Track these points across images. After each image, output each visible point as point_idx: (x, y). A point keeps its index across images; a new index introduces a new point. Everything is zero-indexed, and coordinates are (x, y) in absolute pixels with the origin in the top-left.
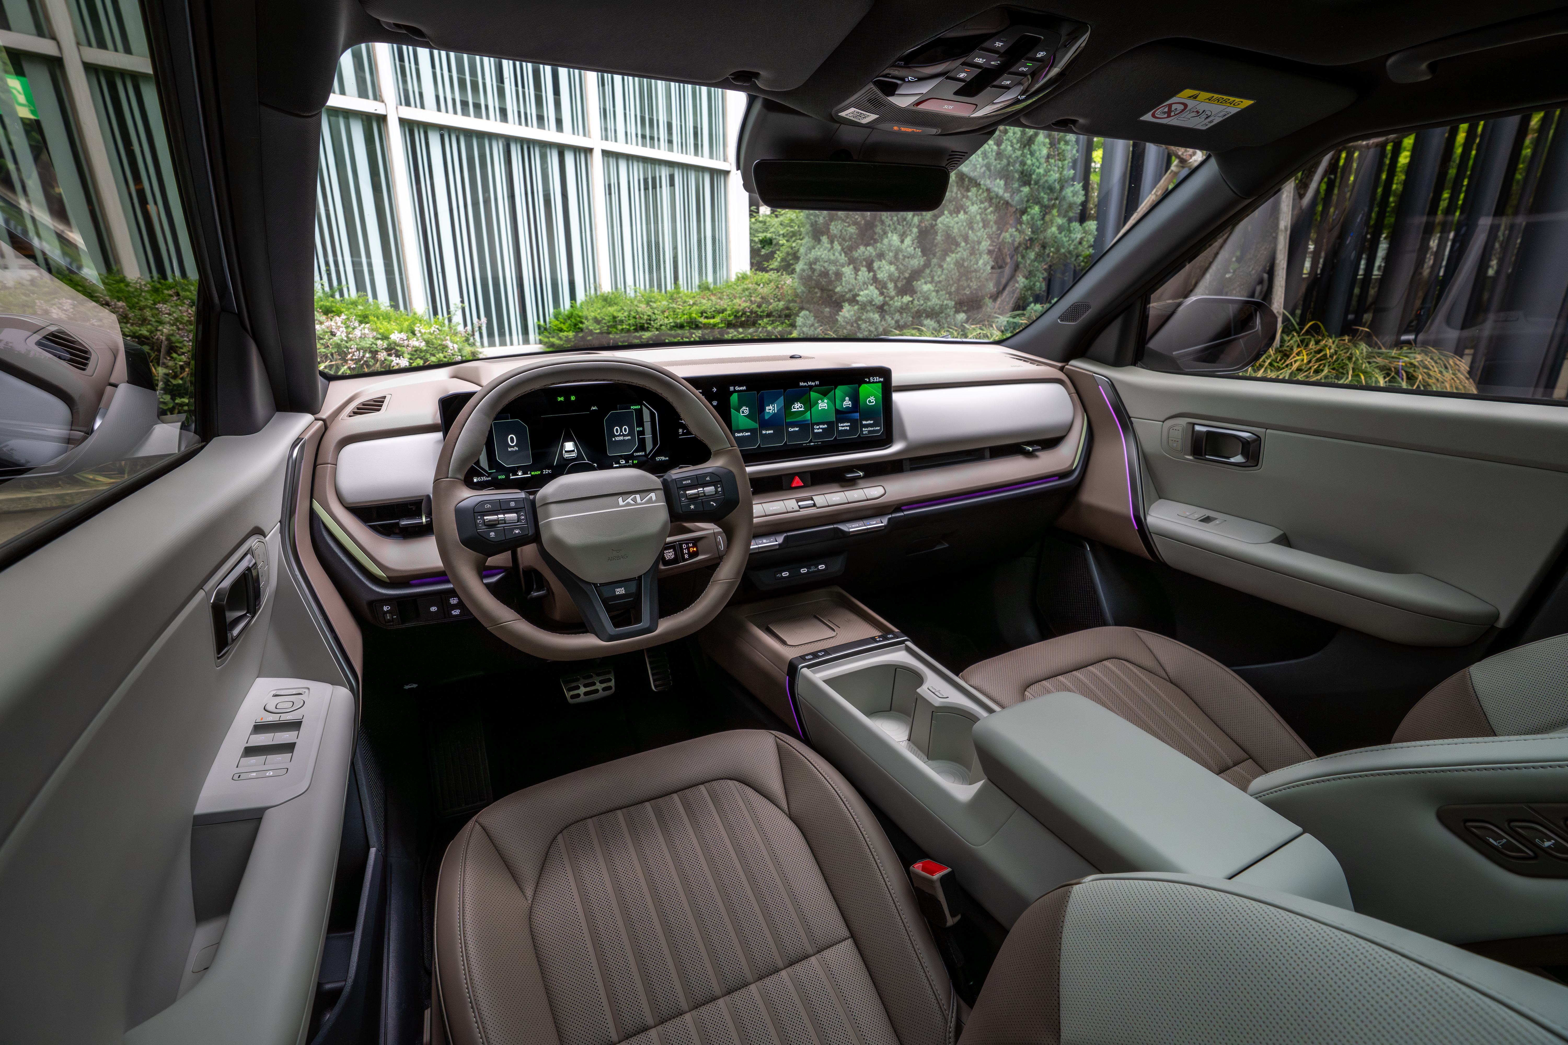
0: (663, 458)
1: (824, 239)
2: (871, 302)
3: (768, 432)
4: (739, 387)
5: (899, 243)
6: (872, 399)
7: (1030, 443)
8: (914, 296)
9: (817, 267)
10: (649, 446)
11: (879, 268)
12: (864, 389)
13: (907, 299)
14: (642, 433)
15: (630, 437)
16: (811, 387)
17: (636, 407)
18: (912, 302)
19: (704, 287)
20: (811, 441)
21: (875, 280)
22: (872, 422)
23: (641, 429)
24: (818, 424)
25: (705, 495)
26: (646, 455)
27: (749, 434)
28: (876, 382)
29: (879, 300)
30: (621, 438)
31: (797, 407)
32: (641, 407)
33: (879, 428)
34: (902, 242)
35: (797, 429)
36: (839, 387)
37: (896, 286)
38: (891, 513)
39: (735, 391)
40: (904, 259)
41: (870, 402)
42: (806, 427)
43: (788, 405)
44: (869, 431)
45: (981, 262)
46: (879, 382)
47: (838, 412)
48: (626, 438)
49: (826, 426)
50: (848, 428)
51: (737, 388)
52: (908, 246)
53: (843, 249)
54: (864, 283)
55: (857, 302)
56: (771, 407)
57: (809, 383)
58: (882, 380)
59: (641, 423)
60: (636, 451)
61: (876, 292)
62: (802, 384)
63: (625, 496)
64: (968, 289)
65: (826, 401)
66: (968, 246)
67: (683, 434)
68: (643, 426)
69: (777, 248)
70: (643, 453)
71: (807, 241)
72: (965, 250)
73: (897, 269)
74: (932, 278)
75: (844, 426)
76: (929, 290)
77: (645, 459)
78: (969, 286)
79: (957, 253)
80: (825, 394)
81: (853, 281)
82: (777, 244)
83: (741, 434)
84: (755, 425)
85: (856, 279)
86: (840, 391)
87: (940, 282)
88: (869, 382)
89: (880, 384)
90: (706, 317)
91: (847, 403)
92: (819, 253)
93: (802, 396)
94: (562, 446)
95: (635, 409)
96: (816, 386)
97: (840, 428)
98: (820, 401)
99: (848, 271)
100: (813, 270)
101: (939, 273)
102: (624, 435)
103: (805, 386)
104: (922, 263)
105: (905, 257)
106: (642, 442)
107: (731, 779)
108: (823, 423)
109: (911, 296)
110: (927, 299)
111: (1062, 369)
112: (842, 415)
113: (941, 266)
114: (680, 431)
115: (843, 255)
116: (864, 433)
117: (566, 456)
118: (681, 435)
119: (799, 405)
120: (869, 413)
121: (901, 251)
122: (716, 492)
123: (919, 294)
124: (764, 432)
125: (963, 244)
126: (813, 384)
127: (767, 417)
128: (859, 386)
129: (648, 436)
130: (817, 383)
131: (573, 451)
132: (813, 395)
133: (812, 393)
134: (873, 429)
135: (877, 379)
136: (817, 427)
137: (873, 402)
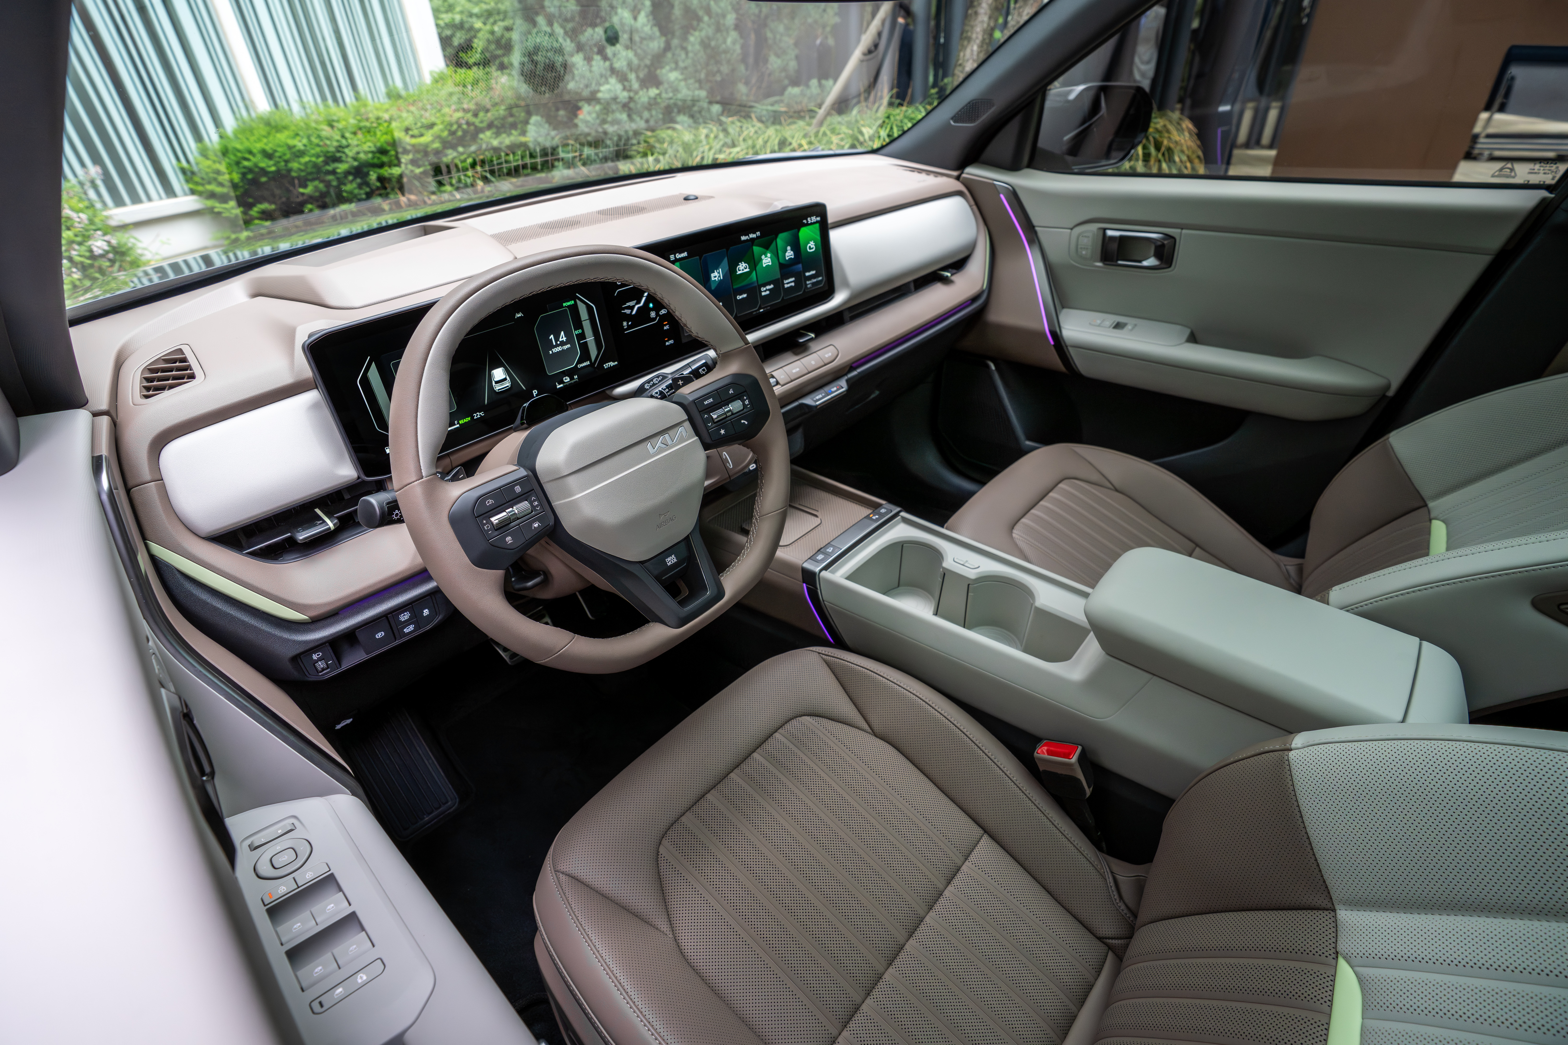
0: (612, 364)
1: (541, 20)
2: (615, 99)
4: (680, 253)
5: (632, 22)
6: (812, 244)
7: (945, 269)
8: (661, 87)
9: (539, 58)
10: (593, 352)
11: (614, 55)
12: (804, 233)
13: (653, 92)
14: (582, 336)
15: (569, 346)
16: (752, 240)
17: (569, 304)
18: (659, 95)
19: (393, 95)
20: (760, 308)
21: (613, 70)
22: (814, 272)
23: (580, 331)
24: (764, 285)
25: (733, 414)
26: (592, 364)
28: (814, 223)
29: (624, 95)
30: (559, 349)
31: (742, 268)
32: (575, 302)
33: (821, 278)
34: (635, 18)
35: (745, 296)
36: (780, 235)
37: (638, 77)
38: (846, 374)
39: (676, 260)
40: (641, 42)
41: (810, 248)
42: (753, 291)
43: (733, 267)
44: (813, 284)
45: (729, 41)
46: (816, 222)
47: (781, 266)
48: (566, 347)
49: (772, 286)
50: (793, 284)
51: (678, 256)
52: (644, 25)
53: (566, 33)
54: (601, 76)
55: (598, 101)
56: (716, 274)
57: (751, 236)
58: (819, 219)
59: (579, 325)
60: (579, 362)
61: (619, 87)
62: (743, 238)
63: (653, 440)
64: (718, 75)
65: (769, 255)
66: (713, 20)
67: (629, 327)
68: (581, 327)
69: (473, 33)
70: (588, 363)
71: (519, 24)
72: (709, 26)
73: (636, 54)
74: (676, 63)
75: (789, 283)
76: (677, 79)
77: (590, 369)
78: (719, 71)
79: (701, 30)
80: (766, 247)
81: (588, 74)
82: (471, 28)
85: (591, 71)
86: (781, 240)
87: (686, 68)
88: (807, 224)
89: (817, 225)
90: (413, 136)
91: (790, 254)
92: (538, 40)
93: (746, 253)
94: (490, 376)
95: (568, 306)
96: (758, 237)
97: (786, 286)
98: (763, 257)
99: (578, 60)
100: (535, 63)
101: (683, 56)
102: (563, 343)
103: (747, 240)
104: (662, 45)
105: (642, 39)
106: (584, 347)
107: (801, 716)
108: (769, 283)
109: (657, 88)
110: (676, 90)
111: (958, 178)
112: (786, 269)
113: (684, 49)
114: (625, 324)
115: (568, 40)
116: (808, 286)
117: (497, 388)
118: (626, 330)
119: (744, 265)
120: (811, 261)
121: (637, 31)
122: (744, 405)
123: (666, 85)
125: (706, 18)
126: (755, 236)
127: (713, 287)
128: (799, 231)
129: (590, 339)
130: (758, 233)
131: (505, 379)
132: (756, 249)
133: (755, 248)
134: (816, 280)
135: (814, 219)
136: (764, 289)
137: (813, 248)
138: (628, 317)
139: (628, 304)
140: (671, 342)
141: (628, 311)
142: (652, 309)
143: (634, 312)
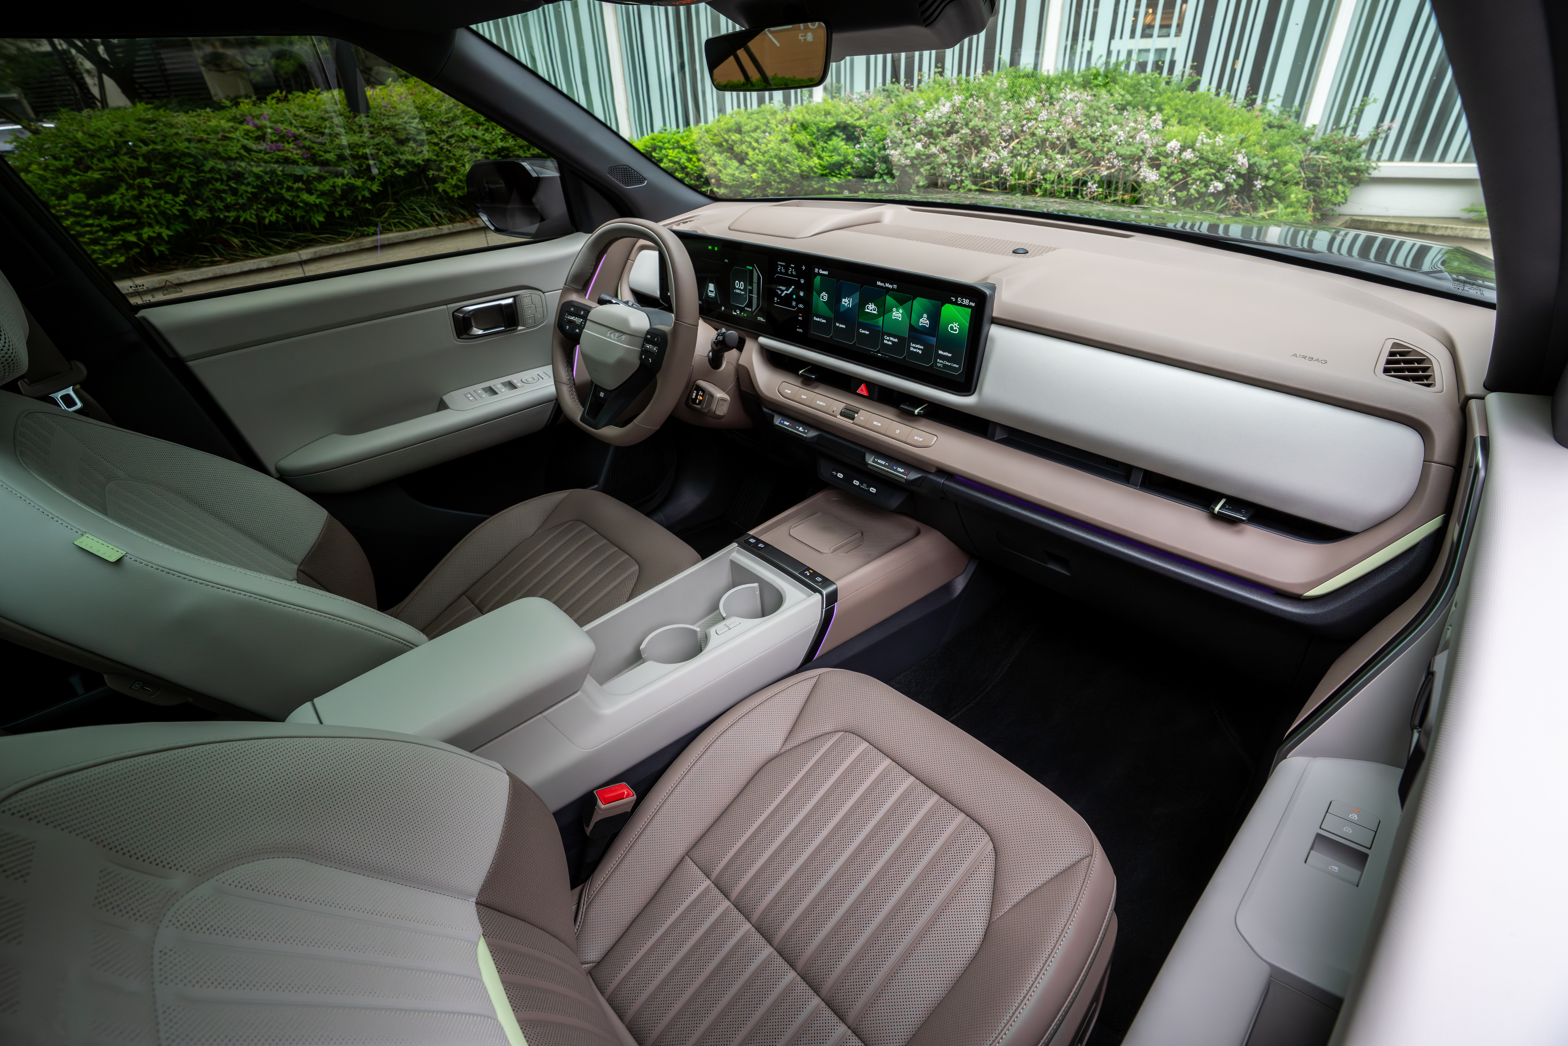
0: (762, 319)
3: (841, 326)
4: (823, 270)
6: (956, 326)
10: (754, 305)
12: (948, 310)
14: (751, 291)
15: (744, 293)
16: (888, 290)
17: (749, 267)
20: (878, 352)
22: (950, 355)
23: (751, 288)
24: (889, 335)
26: (752, 312)
27: (825, 321)
28: (965, 306)
30: (738, 291)
31: (871, 308)
32: (753, 269)
33: (957, 366)
35: (867, 333)
36: (918, 299)
39: (819, 274)
41: (952, 328)
42: (877, 334)
43: (862, 303)
44: (944, 366)
46: (969, 306)
47: (912, 328)
48: (742, 293)
49: (896, 340)
50: (920, 352)
51: (821, 272)
56: (846, 300)
57: (887, 285)
58: (973, 304)
59: (751, 283)
60: (746, 306)
62: (879, 283)
65: (901, 311)
67: (777, 303)
68: (752, 286)
70: (750, 310)
75: (916, 348)
77: (751, 315)
80: (901, 302)
83: (818, 319)
84: (830, 314)
86: (919, 303)
88: (955, 303)
89: (969, 310)
91: (924, 321)
93: (878, 297)
94: (708, 286)
95: (749, 269)
96: (893, 289)
97: (912, 349)
98: (894, 309)
102: (740, 289)
103: (882, 287)
106: (751, 298)
108: (895, 337)
112: (915, 333)
114: (776, 299)
116: (939, 365)
117: (709, 294)
118: (776, 303)
119: (874, 307)
120: (948, 342)
124: (837, 325)
126: (890, 286)
127: (842, 310)
128: (943, 305)
129: (755, 296)
130: (895, 286)
131: (713, 292)
132: (889, 299)
133: (888, 297)
134: (949, 364)
135: (966, 302)
136: (888, 338)
137: (956, 330)
138: (779, 296)
139: (781, 287)
140: (801, 330)
141: (780, 292)
142: (794, 300)
143: (783, 295)
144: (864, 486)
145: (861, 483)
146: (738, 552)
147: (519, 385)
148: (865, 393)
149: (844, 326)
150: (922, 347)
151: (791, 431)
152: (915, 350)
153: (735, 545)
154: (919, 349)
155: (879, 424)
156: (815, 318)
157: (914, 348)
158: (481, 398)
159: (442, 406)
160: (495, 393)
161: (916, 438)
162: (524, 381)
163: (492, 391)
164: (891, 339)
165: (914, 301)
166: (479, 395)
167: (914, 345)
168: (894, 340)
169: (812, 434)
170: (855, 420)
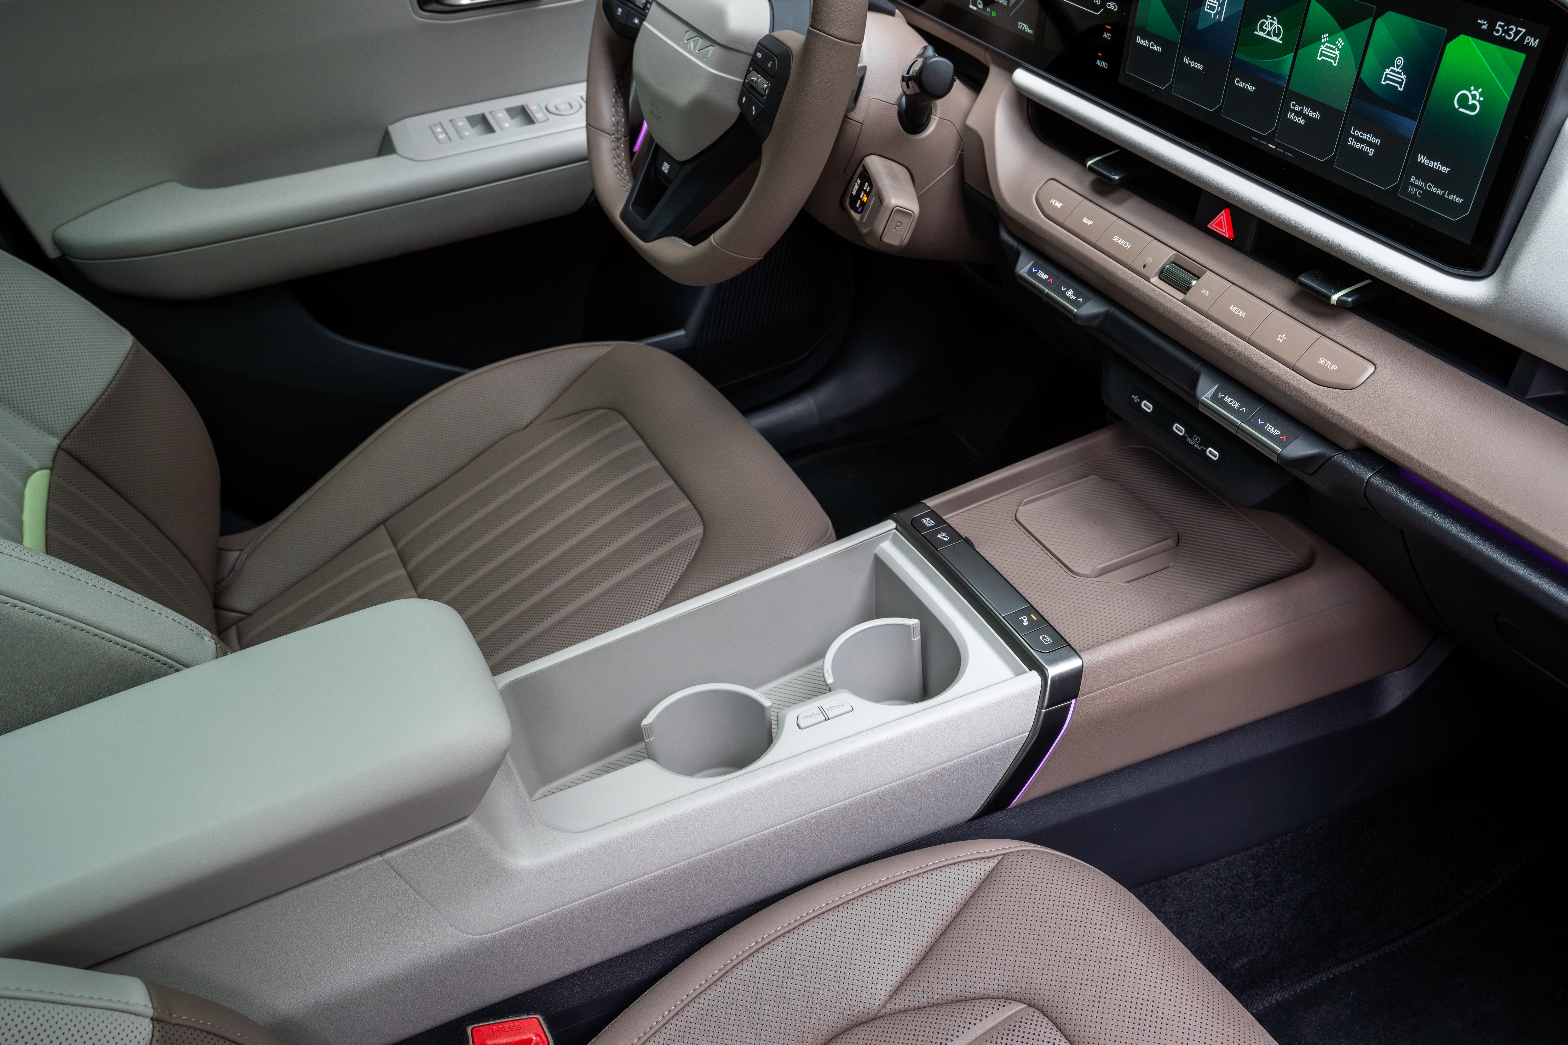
3: (1193, 64)
6: (1475, 96)
20: (1270, 139)
22: (1445, 169)
24: (1304, 101)
27: (1159, 49)
28: (1511, 44)
31: (1270, 28)
33: (1459, 200)
35: (1251, 88)
36: (1390, 15)
41: (1463, 101)
42: (1275, 93)
43: (1251, 14)
44: (1425, 195)
46: (1521, 47)
47: (1361, 89)
49: (1316, 115)
50: (1371, 152)
58: (1533, 42)
65: (1340, 43)
75: (1364, 141)
80: (1345, 21)
83: (1145, 43)
84: (1174, 34)
86: (1386, 28)
88: (1487, 36)
89: (1521, 57)
91: (1395, 75)
97: (1351, 142)
98: (1325, 37)
108: (1315, 106)
112: (1368, 102)
116: (1413, 190)
119: (1276, 25)
120: (1448, 136)
124: (1186, 60)
127: (1201, 25)
128: (1451, 37)
132: (1317, 10)
134: (1440, 192)
135: (1515, 32)
136: (1298, 108)
137: (1472, 108)
140: (1104, 65)
144: (1194, 441)
145: (1190, 432)
146: (895, 542)
147: (539, 116)
148: (1225, 232)
149: (1199, 67)
150: (1377, 141)
151: (1047, 295)
152: (1359, 146)
153: (890, 525)
154: (1370, 145)
155: (1242, 314)
156: (1139, 40)
157: (1359, 140)
158: (461, 137)
159: (386, 147)
160: (490, 129)
161: (1322, 361)
162: (552, 109)
163: (484, 124)
164: (1306, 111)
165: (1379, 22)
166: (457, 129)
167: (1358, 133)
168: (1312, 114)
169: (1090, 308)
170: (1191, 296)
